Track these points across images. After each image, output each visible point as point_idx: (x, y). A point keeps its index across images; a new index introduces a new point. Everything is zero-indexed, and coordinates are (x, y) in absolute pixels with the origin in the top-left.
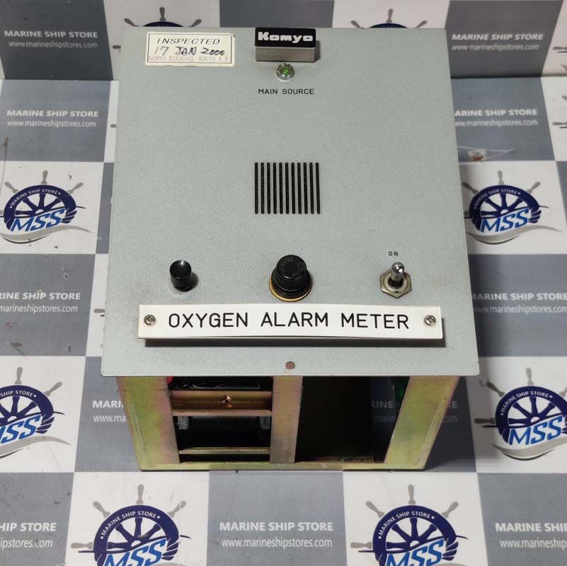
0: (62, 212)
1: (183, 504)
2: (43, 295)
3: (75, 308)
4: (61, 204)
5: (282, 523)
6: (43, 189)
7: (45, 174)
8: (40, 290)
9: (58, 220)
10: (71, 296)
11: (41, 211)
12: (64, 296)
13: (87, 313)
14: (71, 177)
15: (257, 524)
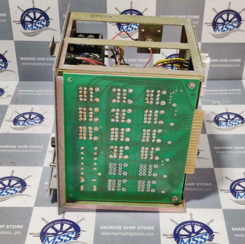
0: (38, 120)
1: (84, 219)
2: (27, 146)
3: (40, 151)
4: (38, 118)
5: (130, 227)
6: (30, 114)
7: (32, 109)
8: (26, 145)
9: (36, 123)
10: (39, 147)
11: (29, 120)
12: (36, 147)
13: (45, 152)
14: (43, 110)
15: (118, 227)
